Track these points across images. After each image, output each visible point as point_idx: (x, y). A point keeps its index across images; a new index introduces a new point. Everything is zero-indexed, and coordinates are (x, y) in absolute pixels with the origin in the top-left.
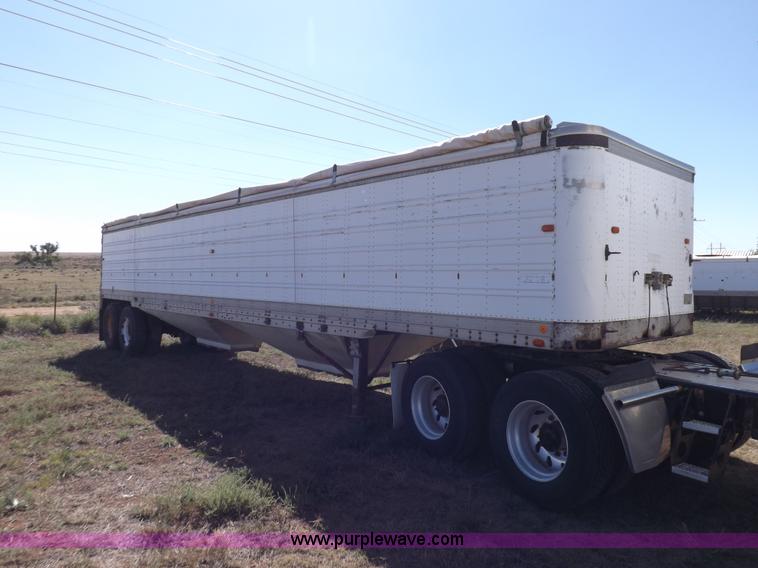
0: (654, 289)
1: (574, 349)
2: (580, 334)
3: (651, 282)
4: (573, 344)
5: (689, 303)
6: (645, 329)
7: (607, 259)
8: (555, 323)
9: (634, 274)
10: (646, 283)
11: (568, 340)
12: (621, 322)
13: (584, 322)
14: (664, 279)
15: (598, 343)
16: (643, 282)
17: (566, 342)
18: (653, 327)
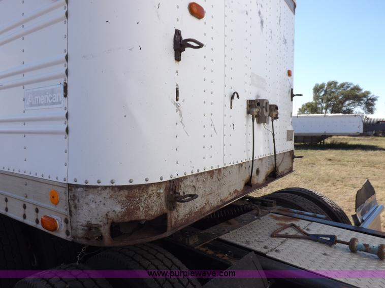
0: (259, 122)
1: (107, 241)
2: (118, 209)
3: (255, 111)
4: (105, 231)
5: (291, 140)
6: (247, 176)
7: (178, 58)
8: (69, 185)
9: (232, 98)
10: (248, 113)
11: (94, 222)
12: (211, 173)
13: (126, 183)
14: (271, 110)
15: (160, 222)
16: (245, 111)
17: (90, 227)
18: (258, 171)
